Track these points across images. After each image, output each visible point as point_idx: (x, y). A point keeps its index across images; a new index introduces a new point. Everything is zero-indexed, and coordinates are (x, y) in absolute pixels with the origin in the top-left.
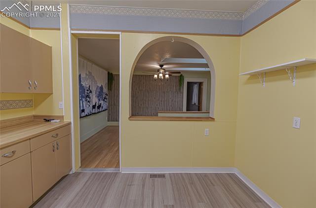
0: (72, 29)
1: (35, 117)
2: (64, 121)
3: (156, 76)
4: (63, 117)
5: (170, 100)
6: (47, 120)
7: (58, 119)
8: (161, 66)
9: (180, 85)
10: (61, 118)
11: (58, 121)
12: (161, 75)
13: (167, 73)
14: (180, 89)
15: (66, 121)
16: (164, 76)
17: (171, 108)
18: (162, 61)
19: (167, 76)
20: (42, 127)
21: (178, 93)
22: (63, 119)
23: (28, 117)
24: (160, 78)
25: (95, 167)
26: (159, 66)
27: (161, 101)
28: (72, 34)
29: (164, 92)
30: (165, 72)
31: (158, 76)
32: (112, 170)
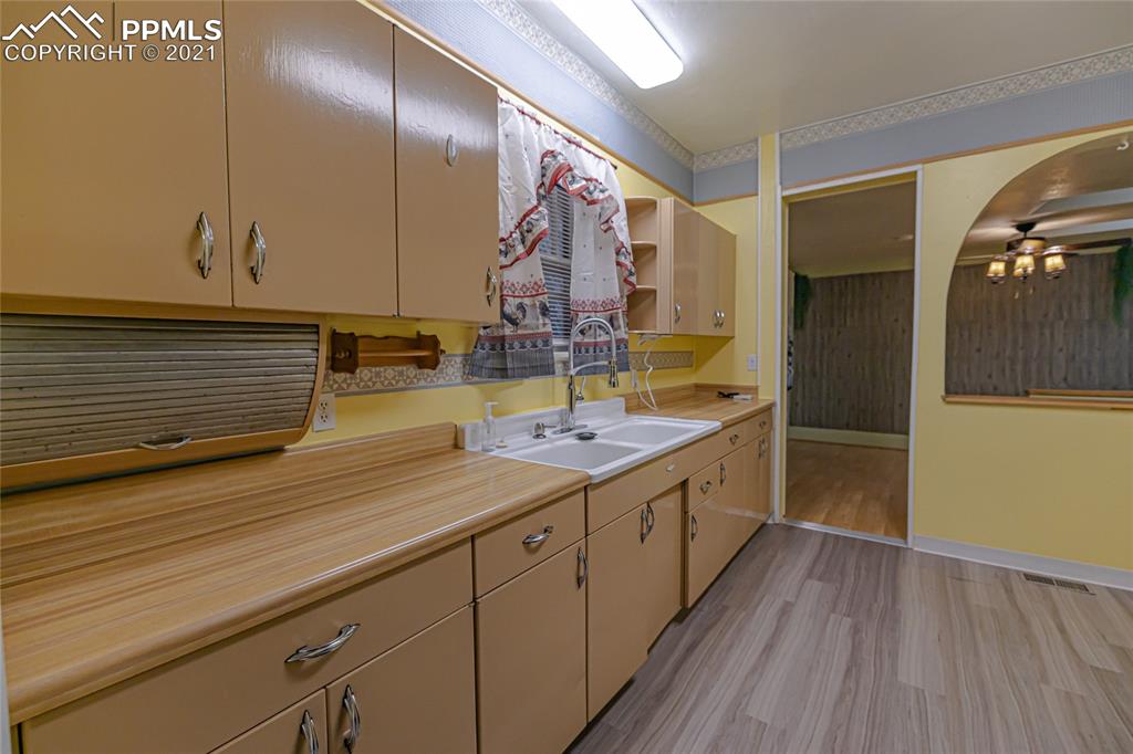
0: (784, 189)
1: (699, 387)
2: (760, 397)
3: (997, 268)
4: (756, 389)
5: (1060, 358)
6: (726, 394)
7: (747, 394)
8: (1025, 227)
10: (754, 390)
11: (749, 397)
12: (1024, 262)
13: (1054, 249)
15: (765, 398)
16: (1039, 260)
18: (1035, 209)
19: (1054, 262)
20: (716, 410)
22: (757, 393)
23: (684, 388)
24: (1018, 271)
25: (824, 523)
26: (1014, 231)
27: (1013, 361)
28: (783, 198)
29: (1026, 326)
30: (1045, 248)
31: (1010, 265)
32: (878, 538)
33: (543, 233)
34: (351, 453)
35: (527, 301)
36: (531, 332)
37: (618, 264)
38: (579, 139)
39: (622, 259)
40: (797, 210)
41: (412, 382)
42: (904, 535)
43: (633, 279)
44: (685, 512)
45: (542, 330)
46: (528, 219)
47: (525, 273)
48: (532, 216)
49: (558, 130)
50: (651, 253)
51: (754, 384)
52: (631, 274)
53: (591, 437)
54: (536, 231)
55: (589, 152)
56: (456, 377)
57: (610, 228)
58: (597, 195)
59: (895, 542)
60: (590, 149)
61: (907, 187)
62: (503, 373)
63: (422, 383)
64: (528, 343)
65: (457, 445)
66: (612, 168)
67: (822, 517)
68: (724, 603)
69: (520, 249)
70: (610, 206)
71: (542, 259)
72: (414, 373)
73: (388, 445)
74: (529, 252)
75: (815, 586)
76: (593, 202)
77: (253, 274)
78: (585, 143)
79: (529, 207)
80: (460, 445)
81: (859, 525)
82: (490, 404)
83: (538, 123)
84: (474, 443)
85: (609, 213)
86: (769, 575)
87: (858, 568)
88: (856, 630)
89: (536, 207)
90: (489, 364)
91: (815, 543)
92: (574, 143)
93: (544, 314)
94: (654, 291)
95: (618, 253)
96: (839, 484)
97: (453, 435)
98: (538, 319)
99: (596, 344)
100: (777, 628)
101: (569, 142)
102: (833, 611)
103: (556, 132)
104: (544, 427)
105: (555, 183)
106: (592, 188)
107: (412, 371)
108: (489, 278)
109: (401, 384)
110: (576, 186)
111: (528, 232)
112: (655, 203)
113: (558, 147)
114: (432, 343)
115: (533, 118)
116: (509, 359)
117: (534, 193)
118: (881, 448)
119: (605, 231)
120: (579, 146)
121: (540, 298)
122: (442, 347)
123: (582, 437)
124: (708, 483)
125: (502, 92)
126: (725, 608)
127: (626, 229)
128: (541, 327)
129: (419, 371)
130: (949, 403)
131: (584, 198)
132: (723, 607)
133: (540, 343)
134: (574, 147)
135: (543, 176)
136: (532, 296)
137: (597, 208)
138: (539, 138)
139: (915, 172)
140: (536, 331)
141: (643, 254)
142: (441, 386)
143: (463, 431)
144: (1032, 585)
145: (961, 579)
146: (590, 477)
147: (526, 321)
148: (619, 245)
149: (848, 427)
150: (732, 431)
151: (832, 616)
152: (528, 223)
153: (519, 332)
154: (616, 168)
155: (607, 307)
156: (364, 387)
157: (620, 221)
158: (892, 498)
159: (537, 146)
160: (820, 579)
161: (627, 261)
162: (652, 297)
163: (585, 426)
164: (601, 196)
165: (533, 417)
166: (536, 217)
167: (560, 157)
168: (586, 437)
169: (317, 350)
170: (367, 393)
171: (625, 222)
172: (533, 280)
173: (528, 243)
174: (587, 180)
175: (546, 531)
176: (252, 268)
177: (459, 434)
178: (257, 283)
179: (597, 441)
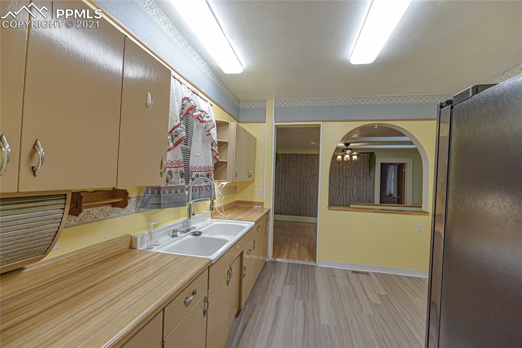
0: (276, 122)
1: (238, 202)
2: (264, 207)
3: (339, 157)
4: (263, 203)
5: (355, 189)
7: (258, 205)
8: (347, 144)
9: (370, 168)
10: (262, 204)
11: (260, 207)
12: (347, 156)
13: (355, 153)
14: (370, 173)
15: (266, 207)
16: (351, 156)
17: (356, 199)
18: (350, 139)
19: (355, 157)
21: (366, 179)
24: (345, 159)
25: (287, 258)
26: (344, 145)
27: (342, 190)
28: (275, 126)
29: (346, 177)
30: (352, 152)
31: (343, 156)
32: (307, 263)
33: (183, 137)
34: (69, 262)
35: (173, 170)
36: (175, 185)
37: (212, 150)
38: (197, 92)
39: (214, 148)
40: (280, 131)
41: (108, 215)
42: (315, 261)
43: (218, 157)
44: (241, 265)
45: (180, 184)
46: (175, 130)
47: (174, 156)
48: (178, 128)
49: (190, 87)
50: (226, 145)
51: (262, 201)
52: (217, 155)
53: (199, 234)
54: (180, 136)
55: (202, 98)
56: (132, 209)
57: (210, 134)
58: (205, 119)
59: (312, 263)
60: (201, 96)
61: (317, 129)
62: (159, 206)
63: (114, 214)
64: (173, 191)
65: (132, 247)
66: (210, 106)
67: (286, 255)
68: (255, 303)
69: (171, 145)
70: (211, 125)
71: (181, 148)
72: (110, 209)
73: (91, 254)
74: (176, 145)
75: (288, 287)
76: (203, 122)
77: (33, 171)
78: (200, 94)
79: (176, 124)
80: (134, 247)
81: (299, 258)
82: (153, 223)
83: (181, 83)
84: (142, 244)
85: (210, 127)
86: (270, 285)
87: (301, 276)
88: (304, 305)
89: (180, 124)
90: (151, 201)
91: (285, 268)
92: (195, 93)
93: (182, 177)
94: (227, 162)
95: (212, 145)
96: (290, 240)
97: (129, 242)
98: (179, 179)
99: (200, 187)
100: (277, 310)
101: (194, 93)
102: (296, 298)
103: (188, 88)
104: (177, 231)
105: (188, 112)
106: (203, 115)
107: (108, 208)
108: (162, 163)
109: (102, 217)
110: (196, 114)
111: (175, 136)
112: (228, 123)
113: (189, 95)
114: (124, 194)
115: (179, 81)
116: (162, 199)
117: (179, 117)
118: (302, 222)
119: (207, 135)
120: (197, 95)
121: (180, 168)
122: (129, 196)
123: (195, 234)
124: (250, 250)
125: (173, 73)
126: (255, 305)
127: (216, 134)
128: (180, 183)
129: (112, 208)
130: (330, 210)
131: (199, 119)
132: (255, 304)
133: (179, 191)
134: (195, 95)
135: (183, 109)
136: (176, 167)
137: (204, 124)
138: (182, 90)
139: (320, 125)
140: (177, 185)
141: (222, 145)
142: (124, 215)
143: (136, 239)
144: (354, 275)
145: (334, 276)
146: (211, 261)
147: (173, 180)
148: (213, 141)
149: (290, 214)
150: (258, 225)
151: (296, 300)
152: (176, 132)
153: (169, 185)
154: (212, 106)
155: (206, 169)
156: (79, 221)
157: (214, 131)
158: (308, 244)
159: (180, 94)
160: (289, 284)
161: (216, 149)
162: (225, 164)
163: (195, 228)
164: (207, 120)
165: (171, 226)
166: (180, 129)
167: (192, 102)
168: (197, 234)
169: (64, 209)
170: (81, 224)
171: (216, 131)
172: (176, 160)
173: (175, 142)
174: (201, 111)
175: (193, 293)
176: (33, 167)
177: (133, 240)
178: (35, 176)
179: (203, 235)
